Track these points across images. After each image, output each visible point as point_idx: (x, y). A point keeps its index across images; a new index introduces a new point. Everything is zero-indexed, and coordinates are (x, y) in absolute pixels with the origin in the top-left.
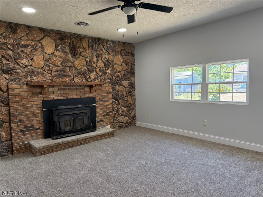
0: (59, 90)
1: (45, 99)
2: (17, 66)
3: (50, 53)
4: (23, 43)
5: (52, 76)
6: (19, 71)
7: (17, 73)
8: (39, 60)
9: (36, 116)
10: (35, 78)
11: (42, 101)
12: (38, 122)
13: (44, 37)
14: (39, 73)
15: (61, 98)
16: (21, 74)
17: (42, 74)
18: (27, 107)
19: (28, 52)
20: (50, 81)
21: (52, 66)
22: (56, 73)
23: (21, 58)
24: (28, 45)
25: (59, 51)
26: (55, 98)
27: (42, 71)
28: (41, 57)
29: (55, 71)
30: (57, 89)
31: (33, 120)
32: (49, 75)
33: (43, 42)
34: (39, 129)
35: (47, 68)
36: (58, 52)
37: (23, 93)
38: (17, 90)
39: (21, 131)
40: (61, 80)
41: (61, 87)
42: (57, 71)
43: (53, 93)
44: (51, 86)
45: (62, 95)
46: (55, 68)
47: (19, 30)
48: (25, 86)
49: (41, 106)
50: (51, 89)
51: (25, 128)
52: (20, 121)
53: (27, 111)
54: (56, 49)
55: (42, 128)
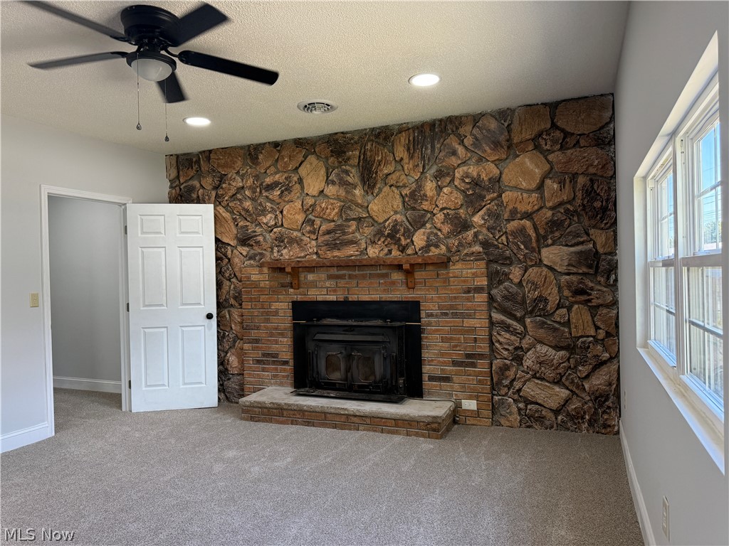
0: (330, 277)
1: (299, 298)
2: (258, 230)
3: (315, 193)
4: (268, 180)
5: (318, 246)
6: (260, 238)
7: (258, 243)
8: (293, 214)
9: (282, 335)
10: (285, 251)
11: (293, 302)
12: (284, 347)
13: (305, 157)
14: (292, 241)
15: (332, 298)
16: (265, 245)
17: (298, 242)
18: (268, 314)
19: (276, 198)
20: (315, 257)
21: (318, 221)
22: (327, 237)
23: (264, 212)
24: (276, 184)
25: (333, 183)
26: (320, 298)
27: (299, 234)
28: (298, 204)
29: (324, 234)
30: (323, 276)
31: (277, 343)
32: (314, 243)
33: (300, 170)
34: (286, 363)
35: (308, 228)
36: (331, 187)
37: (262, 284)
38: (254, 278)
39: (258, 362)
40: (336, 253)
41: (334, 271)
42: (328, 232)
43: (313, 285)
44: (311, 269)
45: (335, 291)
46: (324, 228)
47: (261, 157)
48: (265, 270)
49: (290, 313)
50: (311, 277)
51: (264, 355)
52: (257, 341)
53: (267, 321)
54: (328, 182)
55: (291, 363)
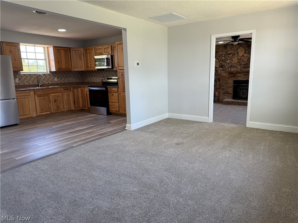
0: (244, 75)
1: (235, 79)
2: (225, 64)
3: (241, 56)
4: (229, 53)
5: (241, 68)
7: (225, 67)
8: (235, 60)
10: (232, 69)
11: (234, 80)
12: (231, 90)
13: (239, 47)
14: (234, 67)
15: (244, 79)
16: (227, 67)
17: (236, 67)
18: (227, 83)
19: (231, 57)
20: (240, 70)
21: (241, 62)
22: (244, 66)
23: (227, 60)
24: (231, 53)
25: (246, 53)
26: (241, 80)
27: (236, 65)
28: (237, 58)
29: (243, 65)
30: (242, 75)
31: (229, 89)
32: (240, 67)
33: (238, 50)
34: (231, 94)
35: (239, 64)
36: (246, 54)
37: (226, 76)
38: (223, 75)
39: (223, 94)
40: (246, 69)
41: (245, 74)
42: (244, 65)
43: (240, 76)
44: (239, 73)
45: (245, 78)
46: (243, 63)
47: (228, 47)
48: (227, 73)
49: (233, 83)
50: (239, 75)
51: (225, 92)
52: (223, 89)
53: (227, 85)
54: (245, 53)
55: (232, 94)
